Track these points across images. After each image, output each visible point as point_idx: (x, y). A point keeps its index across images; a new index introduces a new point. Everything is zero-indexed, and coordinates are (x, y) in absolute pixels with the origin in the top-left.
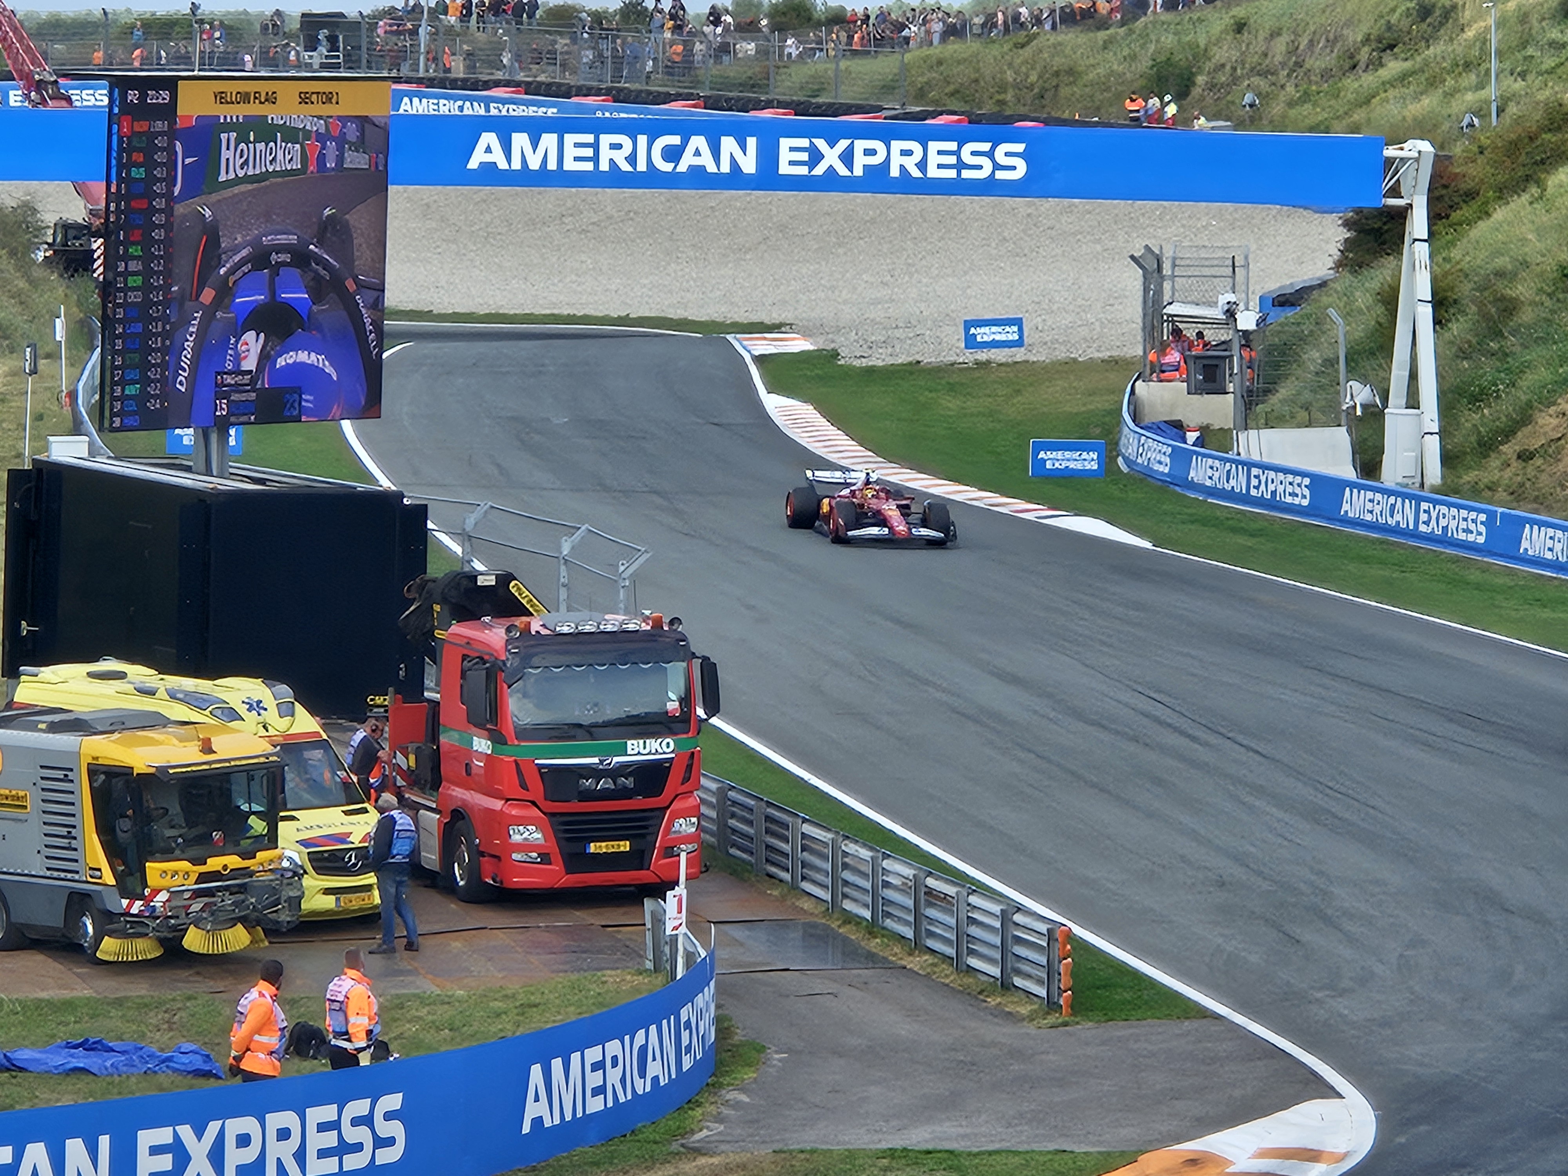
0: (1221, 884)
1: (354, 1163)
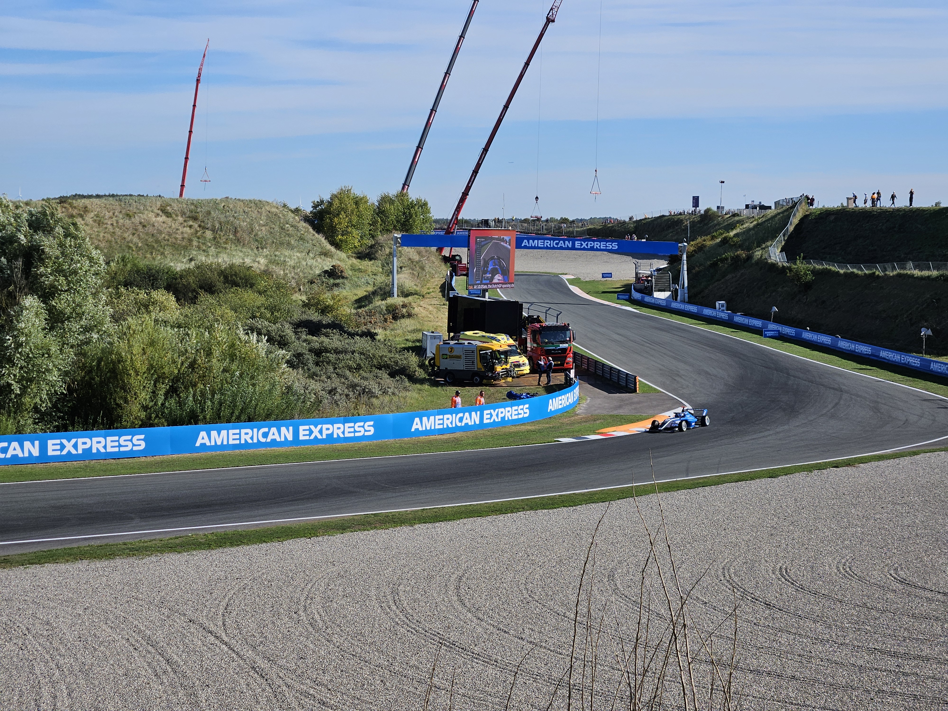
1: (520, 416)
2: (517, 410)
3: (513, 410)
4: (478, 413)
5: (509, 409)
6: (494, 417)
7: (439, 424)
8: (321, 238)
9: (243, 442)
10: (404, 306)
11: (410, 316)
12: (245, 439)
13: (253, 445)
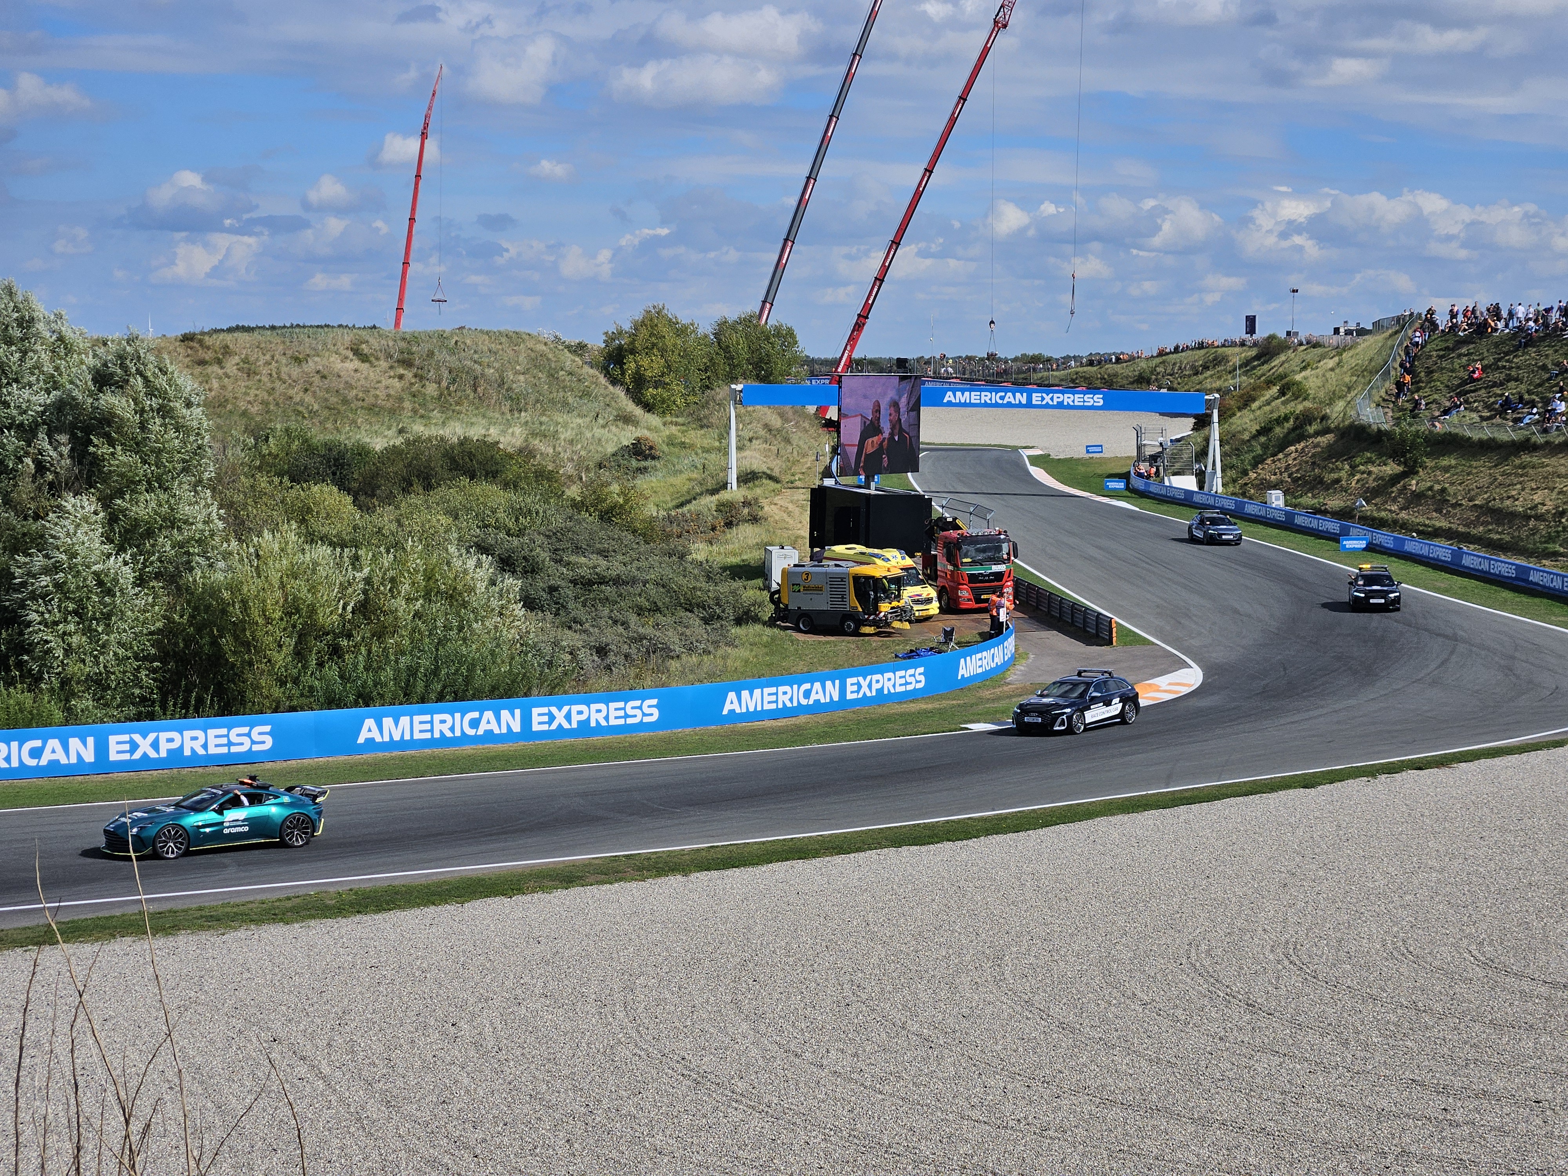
0: (1158, 607)
1: (910, 688)
2: (904, 677)
3: (897, 677)
4: (837, 682)
5: (890, 675)
6: (865, 689)
7: (769, 702)
8: (619, 392)
9: (437, 735)
10: (746, 503)
11: (754, 519)
12: (441, 731)
13: (454, 741)
